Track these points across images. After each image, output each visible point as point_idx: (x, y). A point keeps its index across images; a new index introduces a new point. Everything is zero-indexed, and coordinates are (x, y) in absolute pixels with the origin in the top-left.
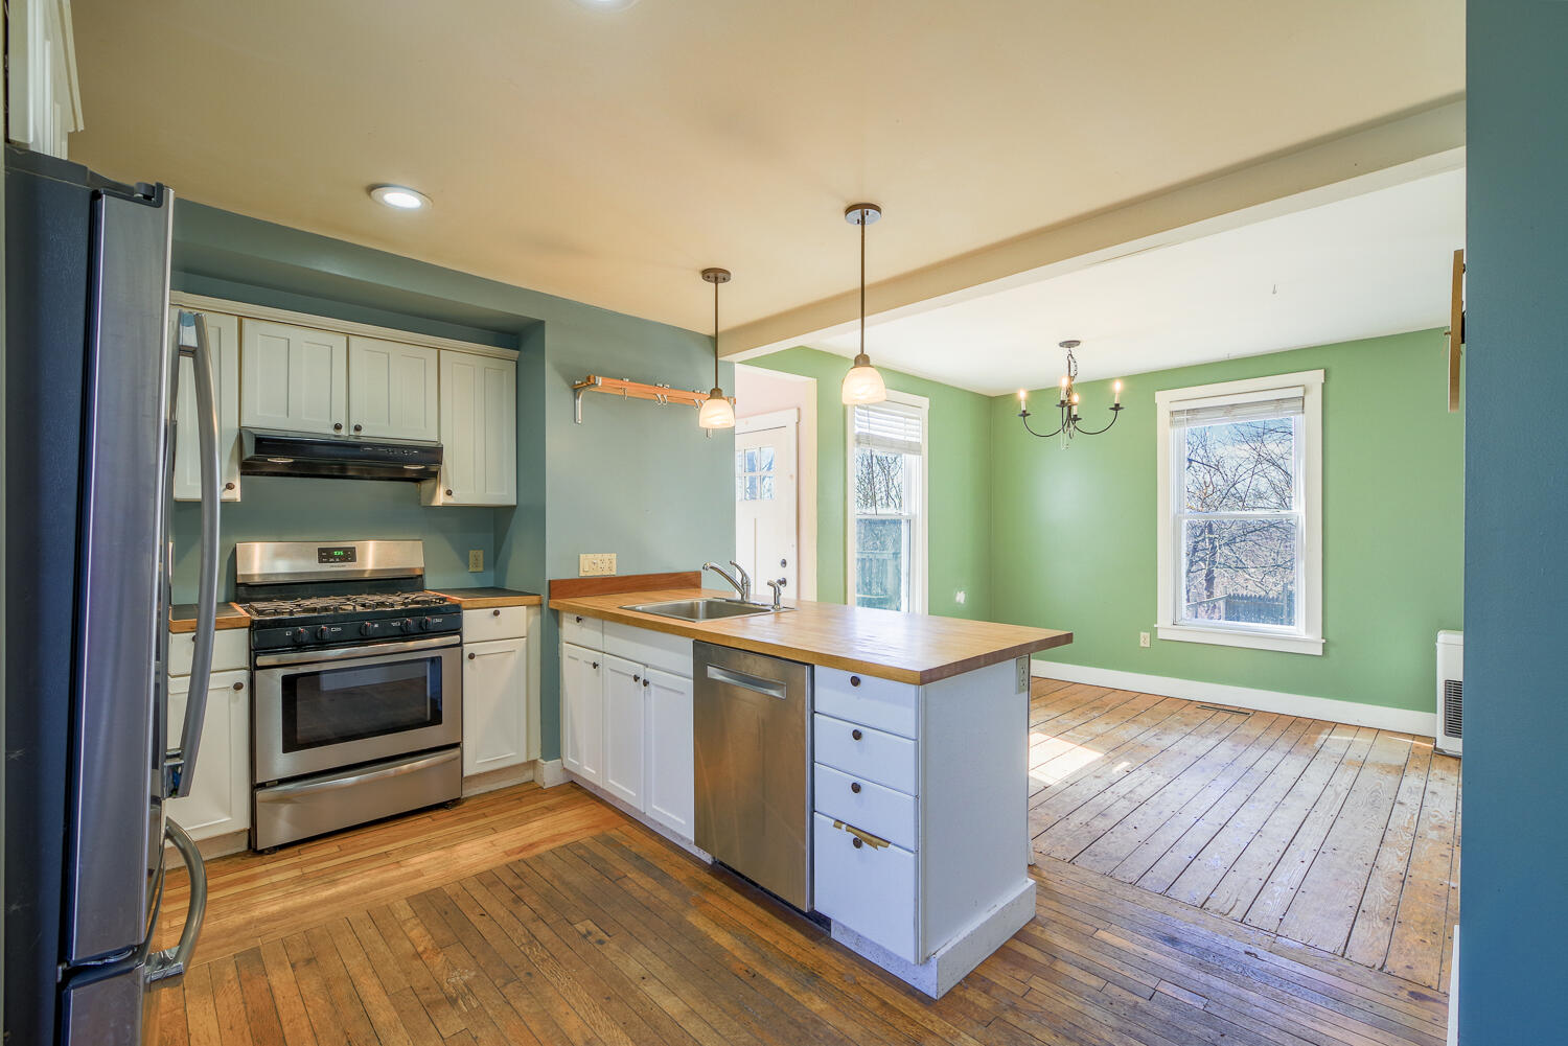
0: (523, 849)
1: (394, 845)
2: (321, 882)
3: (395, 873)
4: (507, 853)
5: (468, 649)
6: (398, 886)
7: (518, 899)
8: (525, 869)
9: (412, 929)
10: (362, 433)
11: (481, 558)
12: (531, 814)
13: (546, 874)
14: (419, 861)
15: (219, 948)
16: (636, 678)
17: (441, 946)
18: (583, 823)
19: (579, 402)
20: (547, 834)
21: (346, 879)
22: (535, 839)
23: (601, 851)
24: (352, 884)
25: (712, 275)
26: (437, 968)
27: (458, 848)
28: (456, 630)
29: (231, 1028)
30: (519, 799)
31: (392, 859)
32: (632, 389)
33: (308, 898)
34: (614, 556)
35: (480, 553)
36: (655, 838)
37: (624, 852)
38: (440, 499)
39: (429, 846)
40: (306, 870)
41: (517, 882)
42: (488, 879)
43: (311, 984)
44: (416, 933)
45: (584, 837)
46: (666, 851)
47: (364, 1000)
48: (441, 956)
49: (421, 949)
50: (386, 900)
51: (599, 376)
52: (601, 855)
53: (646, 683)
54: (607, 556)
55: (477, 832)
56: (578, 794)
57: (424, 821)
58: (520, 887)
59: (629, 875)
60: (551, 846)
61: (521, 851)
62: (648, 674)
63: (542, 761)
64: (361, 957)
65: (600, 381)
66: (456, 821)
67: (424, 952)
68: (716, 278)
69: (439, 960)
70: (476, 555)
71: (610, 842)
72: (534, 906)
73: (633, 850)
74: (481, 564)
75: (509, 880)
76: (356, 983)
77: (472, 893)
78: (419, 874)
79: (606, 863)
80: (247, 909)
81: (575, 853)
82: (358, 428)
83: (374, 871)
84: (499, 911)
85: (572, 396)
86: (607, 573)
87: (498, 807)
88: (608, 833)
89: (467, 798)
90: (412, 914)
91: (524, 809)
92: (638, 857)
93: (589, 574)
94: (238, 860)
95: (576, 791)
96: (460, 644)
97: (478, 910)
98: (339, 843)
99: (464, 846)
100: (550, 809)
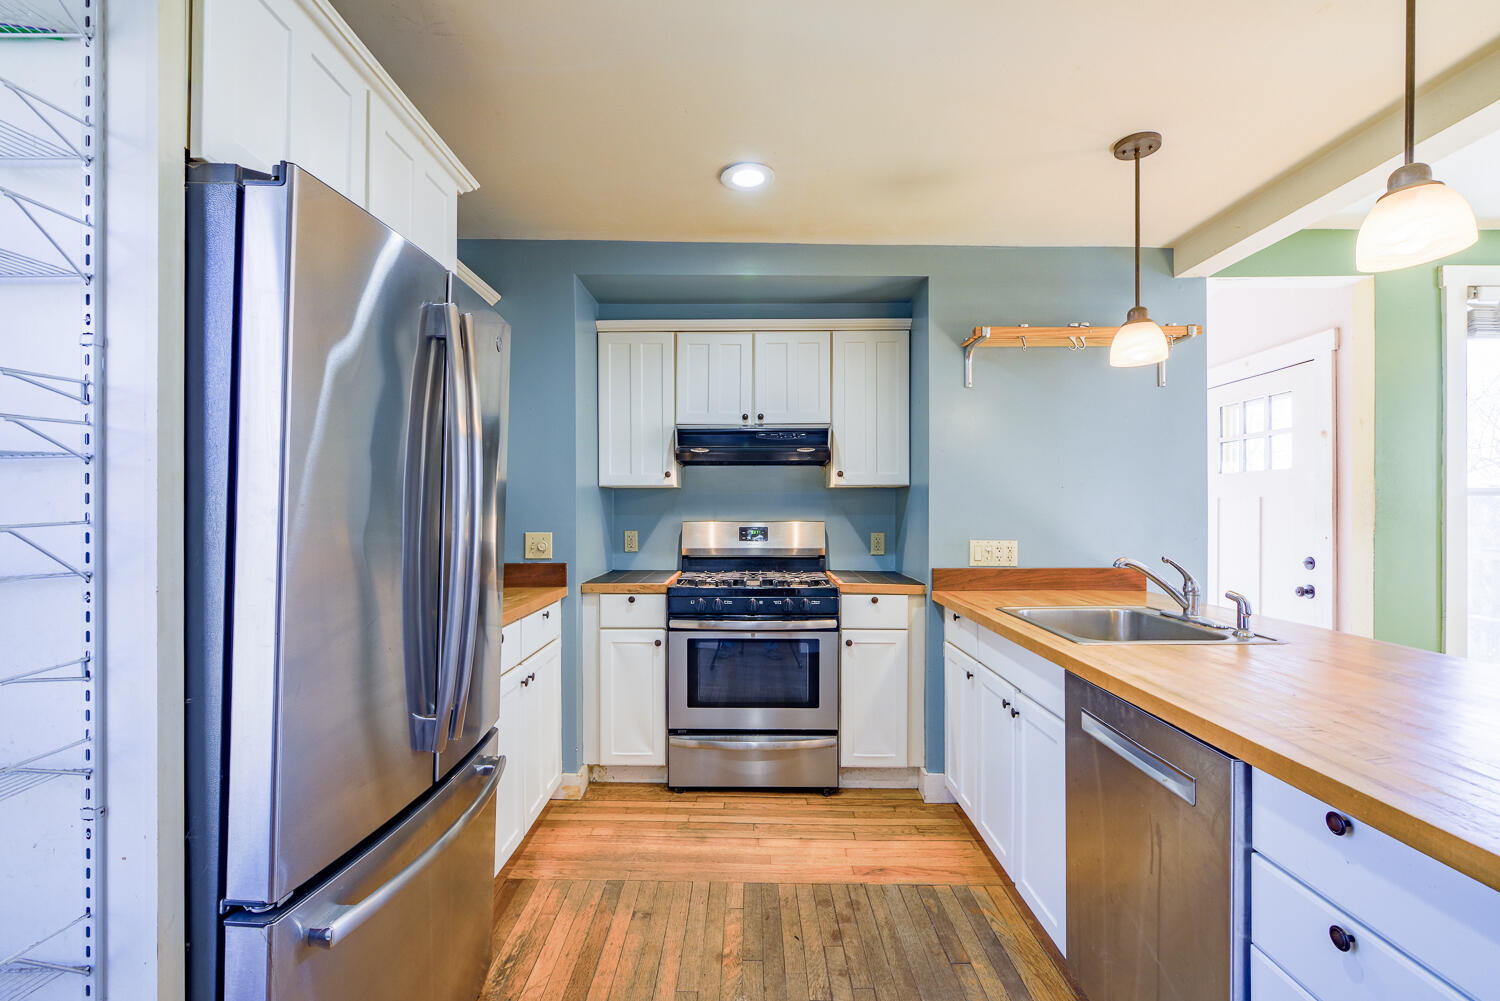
0: (872, 872)
1: (764, 818)
2: (693, 834)
3: (750, 850)
4: (855, 870)
5: (846, 635)
6: (745, 866)
7: (837, 936)
8: (863, 900)
9: (732, 922)
10: (765, 421)
11: (882, 541)
12: (898, 830)
13: (881, 915)
14: (776, 845)
15: (604, 869)
16: (1005, 704)
17: (745, 957)
18: (951, 863)
19: (970, 362)
20: (903, 862)
21: (714, 841)
22: (888, 863)
23: (954, 911)
24: (714, 848)
25: (1129, 146)
26: (728, 984)
27: (814, 844)
28: (834, 614)
29: (567, 955)
30: (894, 807)
31: (756, 834)
32: (1033, 336)
33: (678, 847)
34: (1014, 544)
35: (882, 536)
36: (1030, 922)
37: (981, 925)
38: (835, 482)
39: (790, 831)
40: (693, 819)
41: (847, 912)
42: (822, 895)
43: (636, 940)
44: (733, 928)
45: (941, 882)
46: (1037, 949)
47: (658, 985)
48: (740, 968)
49: (727, 951)
50: (730, 878)
51: (987, 326)
52: (951, 917)
53: (1014, 713)
54: (1005, 544)
55: (836, 832)
56: (958, 822)
57: (799, 802)
58: (847, 920)
59: (974, 964)
60: (903, 880)
61: (868, 874)
62: (1018, 701)
63: (924, 770)
64: (681, 932)
65: (987, 332)
66: (824, 812)
67: (728, 955)
68: (1137, 150)
69: (734, 973)
70: (877, 538)
71: (969, 902)
72: (851, 954)
73: (995, 927)
74: (883, 547)
75: (841, 906)
76: (662, 961)
77: (801, 905)
78: (768, 860)
79: (954, 931)
80: (636, 839)
81: (926, 902)
82: (761, 417)
83: (735, 841)
84: (814, 940)
85: (962, 356)
86: (1004, 563)
87: (869, 809)
88: (972, 889)
89: (846, 789)
90: (740, 905)
91: (894, 822)
92: (995, 941)
93: (981, 564)
94: (657, 789)
95: (955, 819)
96: (837, 629)
97: (796, 929)
98: (727, 800)
99: (819, 844)
100: (920, 831)
